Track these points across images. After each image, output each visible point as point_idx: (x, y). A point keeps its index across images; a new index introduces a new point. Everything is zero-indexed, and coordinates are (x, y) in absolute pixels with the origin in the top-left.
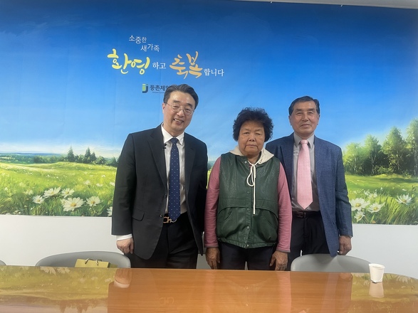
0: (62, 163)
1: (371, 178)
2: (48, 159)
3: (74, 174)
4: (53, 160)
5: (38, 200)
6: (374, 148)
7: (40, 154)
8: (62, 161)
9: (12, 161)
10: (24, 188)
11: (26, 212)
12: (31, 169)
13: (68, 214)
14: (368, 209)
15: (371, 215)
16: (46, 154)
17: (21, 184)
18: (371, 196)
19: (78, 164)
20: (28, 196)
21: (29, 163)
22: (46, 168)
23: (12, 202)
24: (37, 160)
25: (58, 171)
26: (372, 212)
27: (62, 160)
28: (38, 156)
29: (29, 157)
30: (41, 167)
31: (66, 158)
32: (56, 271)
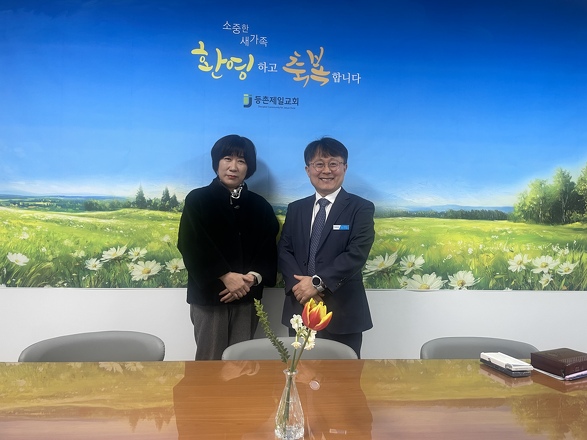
0: (128, 210)
1: (561, 228)
2: (107, 205)
3: (146, 226)
4: (114, 206)
5: (93, 264)
6: (566, 186)
7: (94, 198)
8: (128, 207)
9: (52, 208)
10: (72, 248)
11: (76, 283)
12: (81, 220)
13: (139, 284)
14: (557, 271)
15: (561, 278)
16: (104, 198)
17: (66, 242)
18: (561, 252)
19: (152, 212)
20: (78, 260)
21: (77, 211)
22: (104, 218)
23: (54, 269)
24: (89, 206)
25: (121, 223)
26: (562, 274)
27: (127, 205)
28: (92, 200)
29: (77, 202)
30: (97, 217)
31: (133, 203)
32: (123, 367)
